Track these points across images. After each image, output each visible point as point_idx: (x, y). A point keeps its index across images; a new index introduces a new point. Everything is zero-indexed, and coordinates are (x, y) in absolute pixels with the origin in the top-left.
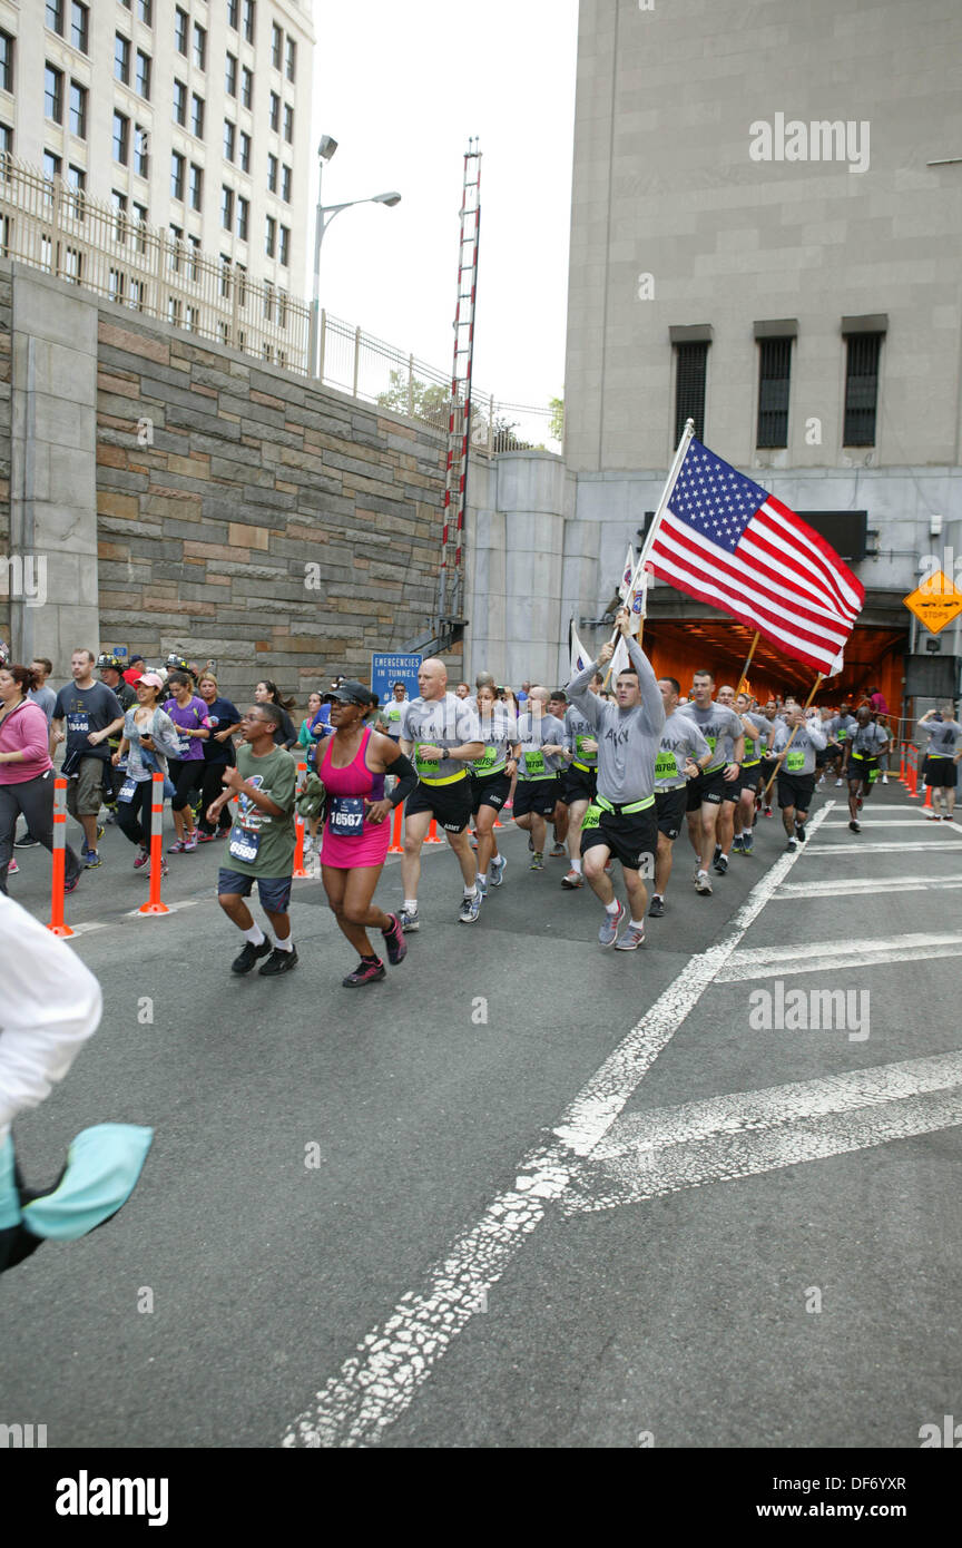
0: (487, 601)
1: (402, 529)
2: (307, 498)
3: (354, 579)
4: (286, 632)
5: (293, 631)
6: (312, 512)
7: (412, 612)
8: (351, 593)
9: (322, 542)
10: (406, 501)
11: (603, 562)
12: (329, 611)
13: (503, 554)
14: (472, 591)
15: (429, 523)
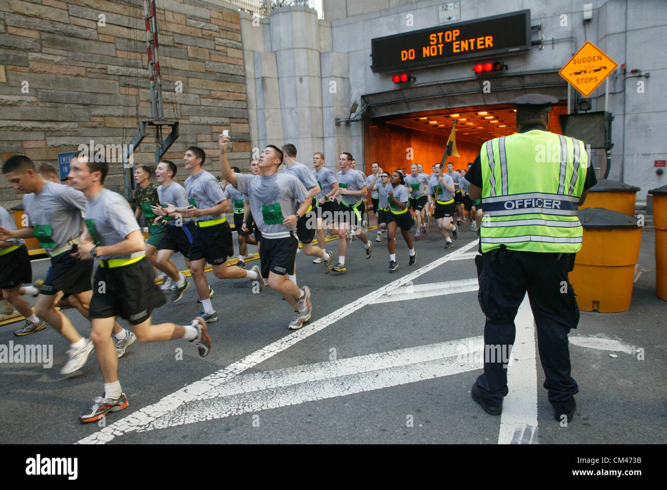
0: (264, 113)
1: (175, 66)
2: (54, 43)
3: (122, 102)
4: (42, 144)
5: (50, 144)
6: (61, 52)
7: (192, 124)
8: (120, 112)
9: (78, 75)
10: (176, 45)
11: (351, 79)
12: (95, 127)
13: (276, 81)
14: (255, 107)
15: (204, 61)
